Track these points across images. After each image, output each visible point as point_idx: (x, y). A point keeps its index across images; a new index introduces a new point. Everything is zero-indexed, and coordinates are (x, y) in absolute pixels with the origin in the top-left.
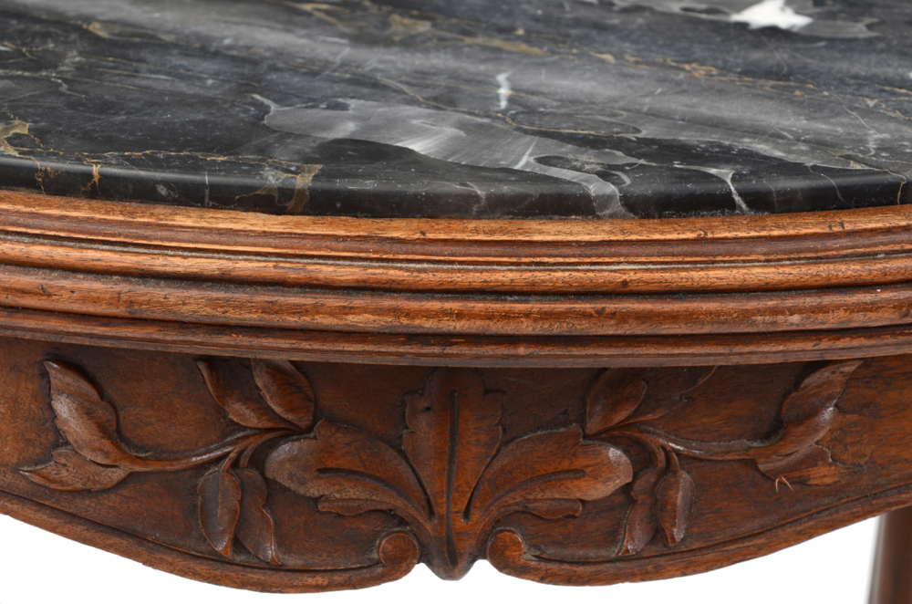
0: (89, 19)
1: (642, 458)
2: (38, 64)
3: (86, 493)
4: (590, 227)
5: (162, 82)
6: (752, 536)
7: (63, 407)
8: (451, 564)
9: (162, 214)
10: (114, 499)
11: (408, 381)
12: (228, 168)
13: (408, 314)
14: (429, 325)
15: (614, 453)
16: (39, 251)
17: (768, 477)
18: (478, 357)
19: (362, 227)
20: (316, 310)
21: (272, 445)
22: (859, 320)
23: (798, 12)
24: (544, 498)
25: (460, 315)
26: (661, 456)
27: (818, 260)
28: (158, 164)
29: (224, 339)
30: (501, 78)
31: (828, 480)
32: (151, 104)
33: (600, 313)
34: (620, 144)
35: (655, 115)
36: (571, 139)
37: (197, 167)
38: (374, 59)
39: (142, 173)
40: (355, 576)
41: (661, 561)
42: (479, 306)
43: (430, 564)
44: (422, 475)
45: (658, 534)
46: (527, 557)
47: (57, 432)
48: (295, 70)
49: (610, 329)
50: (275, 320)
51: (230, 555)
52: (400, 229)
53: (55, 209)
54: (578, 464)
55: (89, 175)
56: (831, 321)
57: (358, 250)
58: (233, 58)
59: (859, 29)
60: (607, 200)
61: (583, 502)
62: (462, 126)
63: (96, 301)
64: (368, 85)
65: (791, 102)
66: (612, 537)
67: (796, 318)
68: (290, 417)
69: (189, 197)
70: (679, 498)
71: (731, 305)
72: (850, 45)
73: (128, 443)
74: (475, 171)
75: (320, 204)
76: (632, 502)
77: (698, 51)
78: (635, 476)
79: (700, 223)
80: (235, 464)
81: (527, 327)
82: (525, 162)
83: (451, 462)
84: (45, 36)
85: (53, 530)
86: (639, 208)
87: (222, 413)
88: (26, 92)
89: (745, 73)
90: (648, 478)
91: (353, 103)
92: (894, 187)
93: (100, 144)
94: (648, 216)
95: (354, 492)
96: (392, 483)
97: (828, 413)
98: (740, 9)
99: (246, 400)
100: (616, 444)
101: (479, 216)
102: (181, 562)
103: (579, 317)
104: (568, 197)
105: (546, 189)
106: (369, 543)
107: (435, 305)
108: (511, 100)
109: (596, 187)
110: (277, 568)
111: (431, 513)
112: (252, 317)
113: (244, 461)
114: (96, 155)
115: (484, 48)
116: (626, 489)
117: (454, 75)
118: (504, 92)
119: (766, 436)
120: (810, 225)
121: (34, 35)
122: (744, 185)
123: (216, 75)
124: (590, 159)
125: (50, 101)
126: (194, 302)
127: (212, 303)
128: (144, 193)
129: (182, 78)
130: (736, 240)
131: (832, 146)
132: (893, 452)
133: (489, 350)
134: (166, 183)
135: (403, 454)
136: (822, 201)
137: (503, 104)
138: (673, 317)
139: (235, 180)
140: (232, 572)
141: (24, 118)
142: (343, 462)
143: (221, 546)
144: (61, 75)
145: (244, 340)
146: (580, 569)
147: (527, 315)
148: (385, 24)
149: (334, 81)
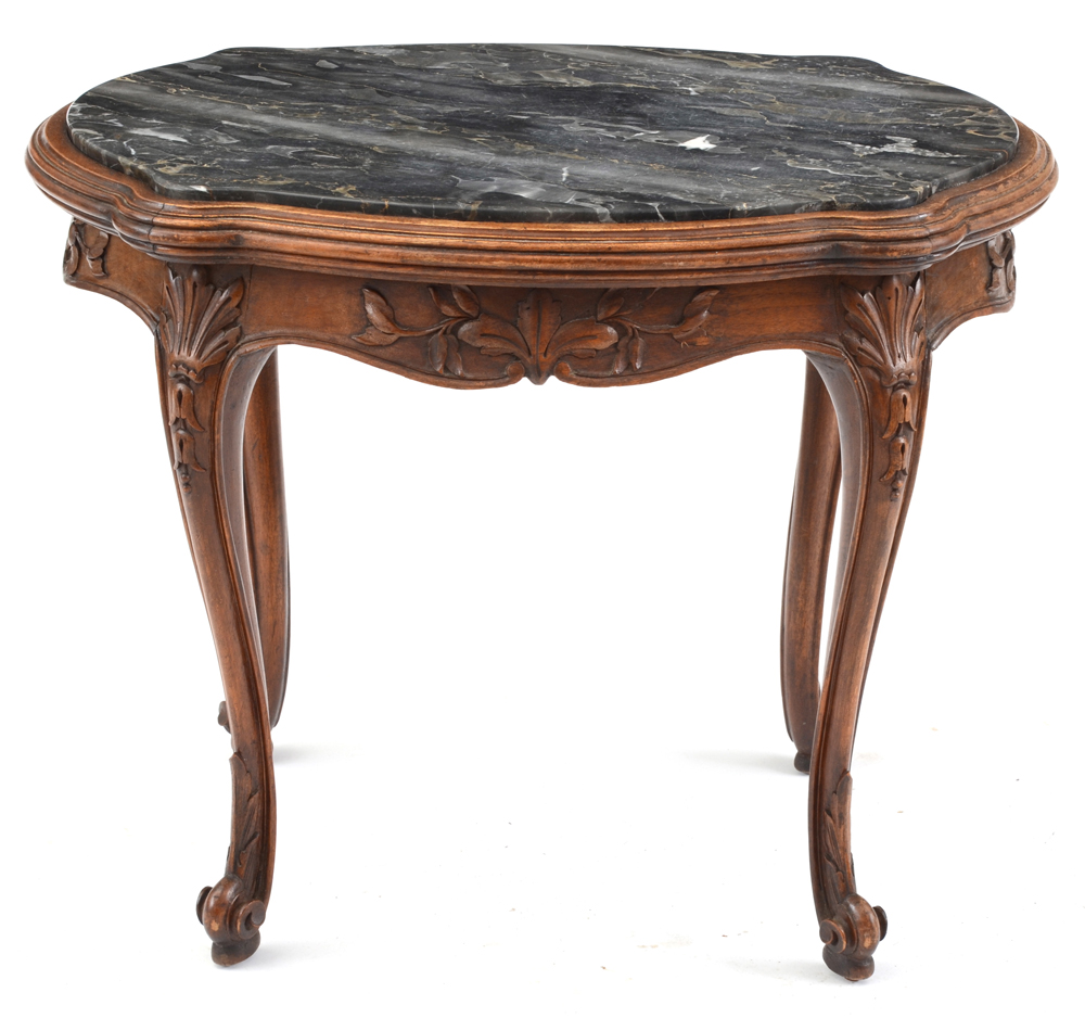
0: (373, 145)
1: (622, 332)
2: (353, 163)
3: (380, 346)
4: (596, 226)
5: (410, 170)
6: (671, 367)
7: (370, 309)
8: (538, 376)
9: (415, 221)
10: (392, 349)
11: (520, 294)
12: (442, 202)
13: (519, 261)
14: (527, 265)
15: (610, 330)
16: (364, 236)
17: (678, 341)
18: (548, 282)
19: (499, 226)
20: (480, 259)
21: (461, 324)
22: (708, 265)
23: (711, 143)
24: (579, 348)
25: (540, 261)
26: (630, 331)
27: (692, 239)
28: (413, 201)
29: (441, 273)
30: (564, 169)
31: (705, 344)
32: (406, 179)
33: (599, 260)
34: (613, 194)
35: (631, 183)
36: (592, 192)
37: (429, 202)
38: (506, 161)
39: (406, 204)
40: (497, 382)
41: (631, 377)
42: (548, 258)
43: (529, 377)
44: (526, 337)
45: (629, 366)
46: (572, 374)
47: (368, 320)
48: (470, 166)
49: (603, 268)
50: (463, 264)
51: (442, 373)
52: (515, 227)
53: (370, 219)
54: (594, 333)
55: (384, 206)
56: (697, 265)
57: (498, 235)
58: (441, 161)
59: (737, 150)
60: (604, 215)
61: (597, 350)
62: (544, 187)
63: (388, 256)
64: (504, 172)
65: (694, 179)
66: (609, 366)
67: (681, 263)
68: (468, 311)
69: (426, 214)
70: (639, 349)
71: (654, 258)
72: (730, 157)
73: (399, 324)
74: (549, 204)
75: (482, 217)
76: (618, 351)
77: (658, 159)
78: (619, 340)
79: (643, 224)
80: (445, 333)
81: (568, 267)
82: (571, 200)
83: (538, 331)
84: (354, 152)
85: (366, 363)
86: (618, 218)
87: (439, 310)
88: (351, 175)
89: (677, 168)
90: (625, 340)
91: (496, 179)
92: (727, 211)
93: (387, 194)
94: (621, 222)
95: (496, 345)
96: (512, 341)
97: (705, 314)
98: (683, 142)
99: (449, 305)
100: (611, 326)
101: (550, 222)
102: (422, 376)
103: (590, 263)
104: (587, 214)
105: (578, 210)
106: (503, 368)
107: (530, 257)
108: (567, 178)
109: (599, 210)
110: (462, 378)
111: (530, 354)
112: (453, 263)
113: (448, 331)
114: (386, 197)
115: (558, 157)
116: (616, 345)
117: (543, 168)
118: (565, 175)
119: (678, 323)
120: (689, 226)
121: (349, 152)
122: (663, 209)
123: (434, 168)
124: (599, 200)
125: (362, 178)
126: (429, 257)
127: (436, 256)
128: (407, 213)
129: (418, 169)
130: (657, 231)
131: (705, 195)
132: (734, 332)
133: (553, 277)
134: (416, 208)
135: (518, 329)
136: (696, 216)
137: (564, 179)
138: (630, 263)
139: (445, 207)
140: (443, 381)
141: (353, 184)
142: (492, 331)
143: (439, 369)
144: (364, 168)
145: (450, 273)
146: (595, 380)
147: (569, 261)
148: (512, 147)
149: (487, 170)
